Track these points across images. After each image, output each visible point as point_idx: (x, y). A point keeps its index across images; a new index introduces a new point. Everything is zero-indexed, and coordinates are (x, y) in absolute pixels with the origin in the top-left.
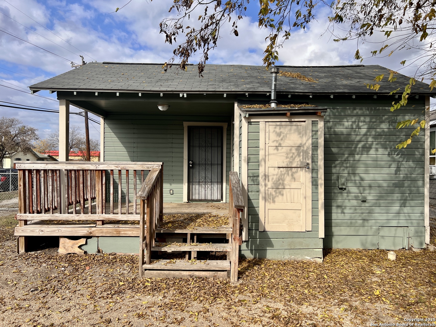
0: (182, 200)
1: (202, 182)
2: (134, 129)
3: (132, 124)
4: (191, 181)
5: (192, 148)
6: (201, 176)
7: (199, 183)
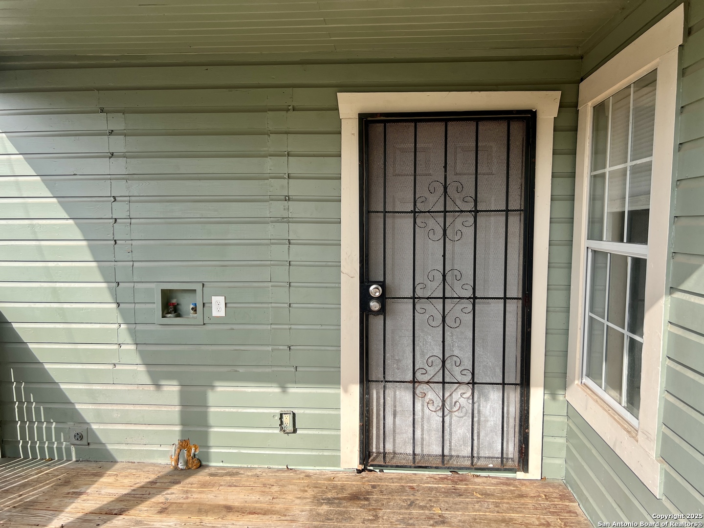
0: (336, 461)
1: (428, 382)
2: (111, 133)
3: (102, 111)
4: (376, 373)
5: (377, 221)
6: (423, 354)
7: (414, 388)
